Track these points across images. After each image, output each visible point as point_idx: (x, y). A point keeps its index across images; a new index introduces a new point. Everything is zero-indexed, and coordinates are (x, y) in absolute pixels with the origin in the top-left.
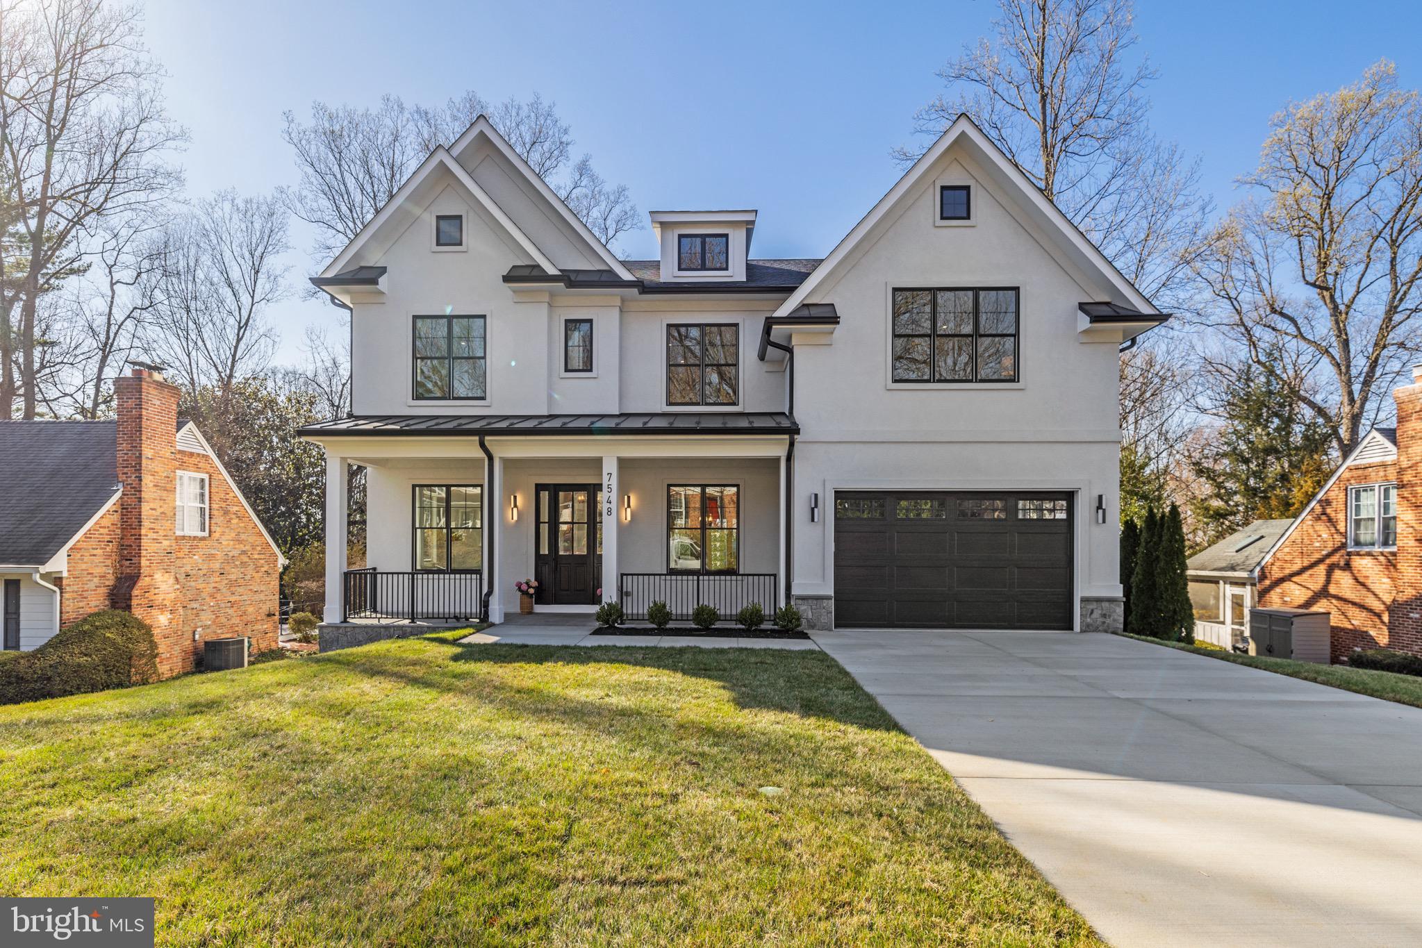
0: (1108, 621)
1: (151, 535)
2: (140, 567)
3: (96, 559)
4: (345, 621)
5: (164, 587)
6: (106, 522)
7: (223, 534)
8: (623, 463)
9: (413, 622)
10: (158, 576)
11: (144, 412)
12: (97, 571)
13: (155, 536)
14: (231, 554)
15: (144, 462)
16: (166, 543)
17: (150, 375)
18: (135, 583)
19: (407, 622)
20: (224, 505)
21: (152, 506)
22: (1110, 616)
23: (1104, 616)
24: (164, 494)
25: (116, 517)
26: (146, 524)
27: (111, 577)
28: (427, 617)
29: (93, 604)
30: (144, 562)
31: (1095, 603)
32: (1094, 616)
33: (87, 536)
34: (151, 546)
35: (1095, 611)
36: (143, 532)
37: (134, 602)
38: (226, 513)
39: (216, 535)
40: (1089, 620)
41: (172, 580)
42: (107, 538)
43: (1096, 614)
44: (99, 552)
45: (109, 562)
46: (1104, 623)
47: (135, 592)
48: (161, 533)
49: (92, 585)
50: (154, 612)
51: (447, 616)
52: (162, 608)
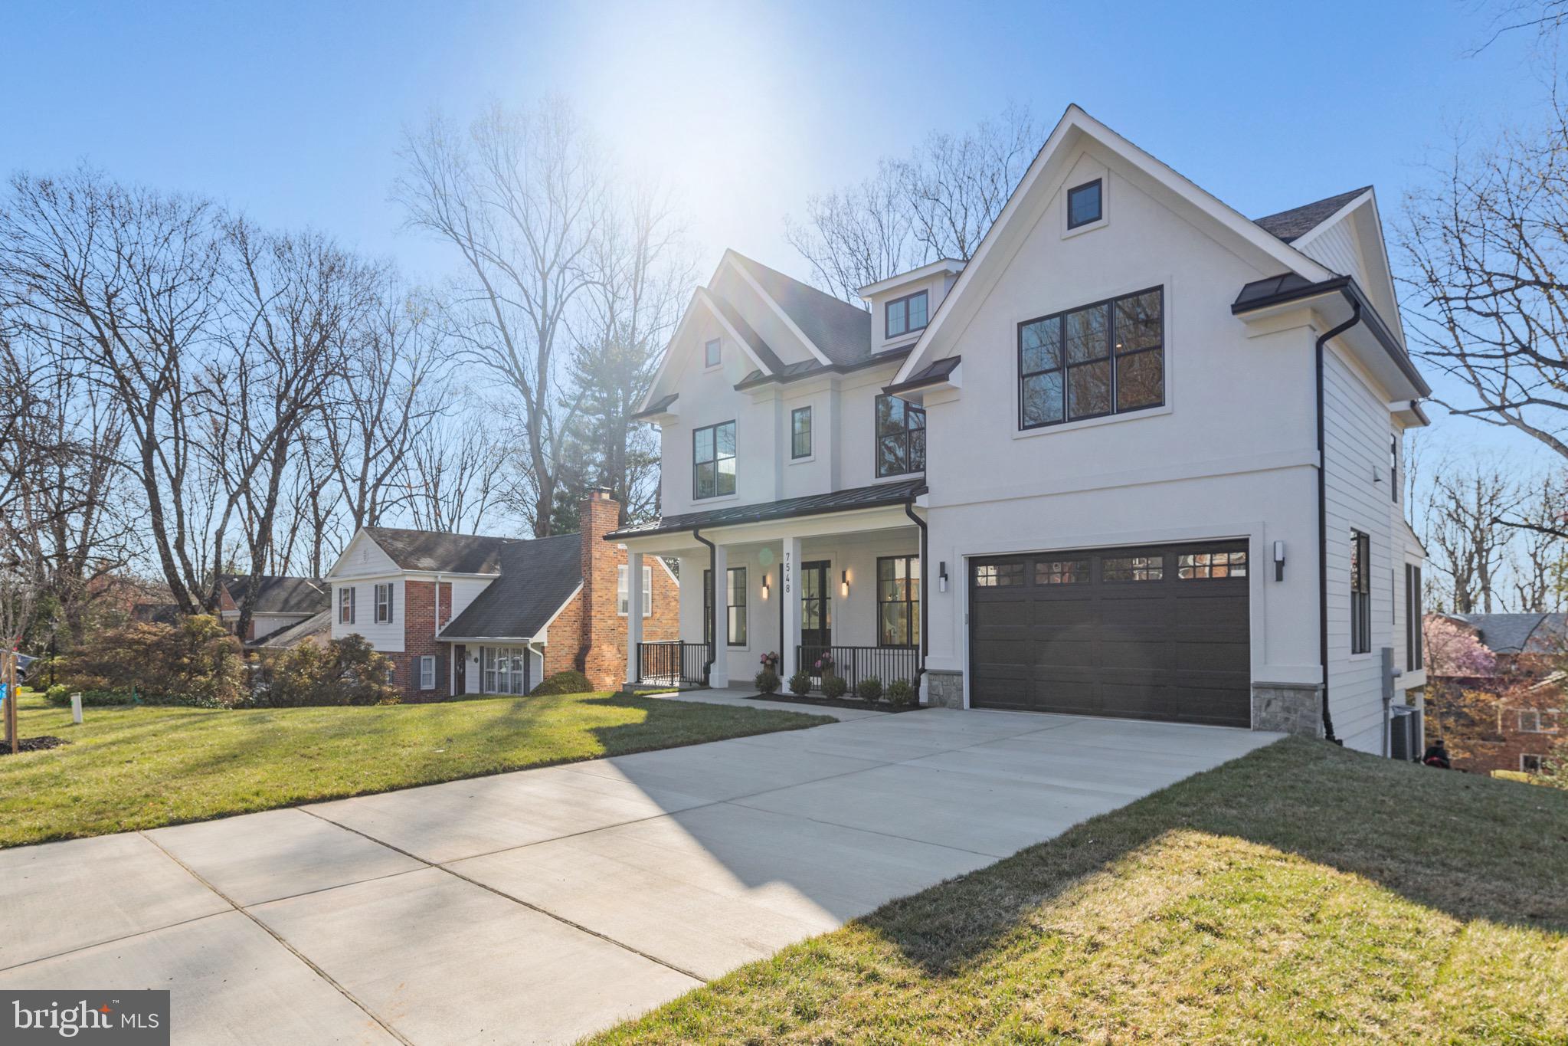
0: (1293, 717)
1: (599, 616)
2: (591, 640)
3: (566, 634)
5: (608, 655)
6: (573, 607)
7: (663, 614)
10: (604, 647)
11: (593, 525)
12: (567, 642)
13: (602, 617)
14: (670, 631)
15: (593, 561)
16: (610, 622)
17: (600, 496)
18: (587, 652)
20: (664, 591)
21: (600, 594)
22: (1296, 711)
23: (1287, 710)
24: (609, 584)
25: (580, 603)
26: (595, 608)
27: (576, 647)
29: (564, 666)
30: (594, 636)
31: (1273, 692)
32: (1272, 708)
33: (560, 617)
34: (597, 626)
35: (1274, 703)
36: (593, 614)
37: (587, 666)
38: (665, 597)
39: (658, 615)
40: (1264, 714)
41: (615, 651)
42: (574, 619)
43: (1276, 706)
44: (568, 629)
45: (575, 636)
46: (1287, 719)
47: (588, 659)
48: (607, 614)
49: (563, 653)
50: (602, 674)
52: (608, 672)
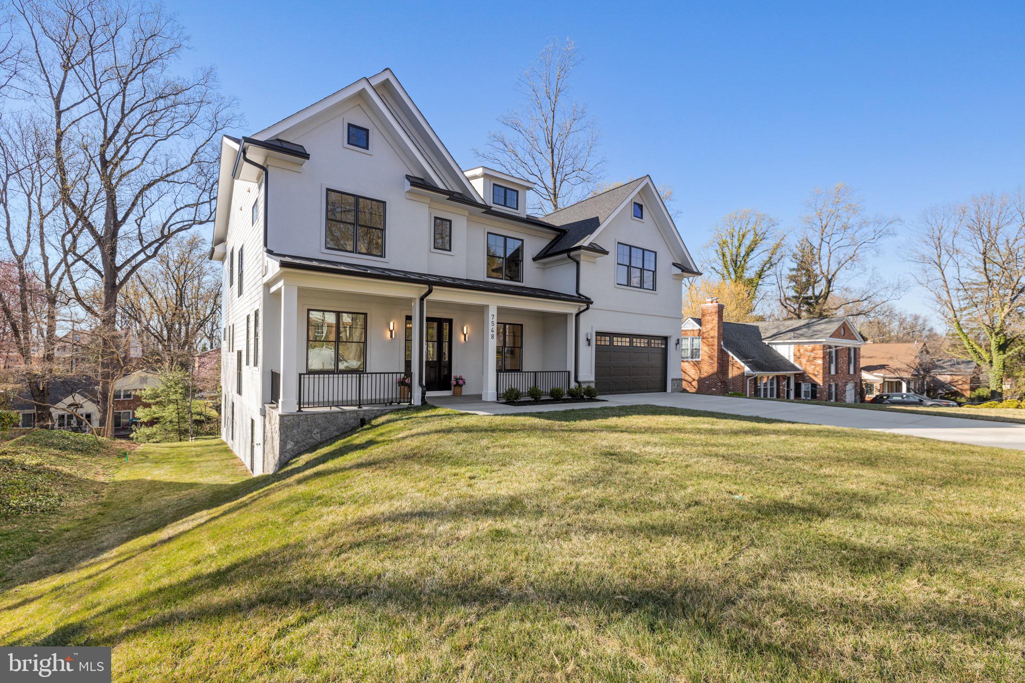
4: (300, 410)
8: (500, 310)
9: (360, 407)
19: (355, 408)
28: (371, 403)
40: (673, 388)
51: (386, 402)
